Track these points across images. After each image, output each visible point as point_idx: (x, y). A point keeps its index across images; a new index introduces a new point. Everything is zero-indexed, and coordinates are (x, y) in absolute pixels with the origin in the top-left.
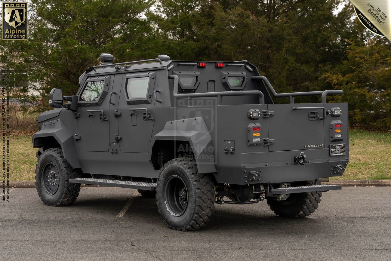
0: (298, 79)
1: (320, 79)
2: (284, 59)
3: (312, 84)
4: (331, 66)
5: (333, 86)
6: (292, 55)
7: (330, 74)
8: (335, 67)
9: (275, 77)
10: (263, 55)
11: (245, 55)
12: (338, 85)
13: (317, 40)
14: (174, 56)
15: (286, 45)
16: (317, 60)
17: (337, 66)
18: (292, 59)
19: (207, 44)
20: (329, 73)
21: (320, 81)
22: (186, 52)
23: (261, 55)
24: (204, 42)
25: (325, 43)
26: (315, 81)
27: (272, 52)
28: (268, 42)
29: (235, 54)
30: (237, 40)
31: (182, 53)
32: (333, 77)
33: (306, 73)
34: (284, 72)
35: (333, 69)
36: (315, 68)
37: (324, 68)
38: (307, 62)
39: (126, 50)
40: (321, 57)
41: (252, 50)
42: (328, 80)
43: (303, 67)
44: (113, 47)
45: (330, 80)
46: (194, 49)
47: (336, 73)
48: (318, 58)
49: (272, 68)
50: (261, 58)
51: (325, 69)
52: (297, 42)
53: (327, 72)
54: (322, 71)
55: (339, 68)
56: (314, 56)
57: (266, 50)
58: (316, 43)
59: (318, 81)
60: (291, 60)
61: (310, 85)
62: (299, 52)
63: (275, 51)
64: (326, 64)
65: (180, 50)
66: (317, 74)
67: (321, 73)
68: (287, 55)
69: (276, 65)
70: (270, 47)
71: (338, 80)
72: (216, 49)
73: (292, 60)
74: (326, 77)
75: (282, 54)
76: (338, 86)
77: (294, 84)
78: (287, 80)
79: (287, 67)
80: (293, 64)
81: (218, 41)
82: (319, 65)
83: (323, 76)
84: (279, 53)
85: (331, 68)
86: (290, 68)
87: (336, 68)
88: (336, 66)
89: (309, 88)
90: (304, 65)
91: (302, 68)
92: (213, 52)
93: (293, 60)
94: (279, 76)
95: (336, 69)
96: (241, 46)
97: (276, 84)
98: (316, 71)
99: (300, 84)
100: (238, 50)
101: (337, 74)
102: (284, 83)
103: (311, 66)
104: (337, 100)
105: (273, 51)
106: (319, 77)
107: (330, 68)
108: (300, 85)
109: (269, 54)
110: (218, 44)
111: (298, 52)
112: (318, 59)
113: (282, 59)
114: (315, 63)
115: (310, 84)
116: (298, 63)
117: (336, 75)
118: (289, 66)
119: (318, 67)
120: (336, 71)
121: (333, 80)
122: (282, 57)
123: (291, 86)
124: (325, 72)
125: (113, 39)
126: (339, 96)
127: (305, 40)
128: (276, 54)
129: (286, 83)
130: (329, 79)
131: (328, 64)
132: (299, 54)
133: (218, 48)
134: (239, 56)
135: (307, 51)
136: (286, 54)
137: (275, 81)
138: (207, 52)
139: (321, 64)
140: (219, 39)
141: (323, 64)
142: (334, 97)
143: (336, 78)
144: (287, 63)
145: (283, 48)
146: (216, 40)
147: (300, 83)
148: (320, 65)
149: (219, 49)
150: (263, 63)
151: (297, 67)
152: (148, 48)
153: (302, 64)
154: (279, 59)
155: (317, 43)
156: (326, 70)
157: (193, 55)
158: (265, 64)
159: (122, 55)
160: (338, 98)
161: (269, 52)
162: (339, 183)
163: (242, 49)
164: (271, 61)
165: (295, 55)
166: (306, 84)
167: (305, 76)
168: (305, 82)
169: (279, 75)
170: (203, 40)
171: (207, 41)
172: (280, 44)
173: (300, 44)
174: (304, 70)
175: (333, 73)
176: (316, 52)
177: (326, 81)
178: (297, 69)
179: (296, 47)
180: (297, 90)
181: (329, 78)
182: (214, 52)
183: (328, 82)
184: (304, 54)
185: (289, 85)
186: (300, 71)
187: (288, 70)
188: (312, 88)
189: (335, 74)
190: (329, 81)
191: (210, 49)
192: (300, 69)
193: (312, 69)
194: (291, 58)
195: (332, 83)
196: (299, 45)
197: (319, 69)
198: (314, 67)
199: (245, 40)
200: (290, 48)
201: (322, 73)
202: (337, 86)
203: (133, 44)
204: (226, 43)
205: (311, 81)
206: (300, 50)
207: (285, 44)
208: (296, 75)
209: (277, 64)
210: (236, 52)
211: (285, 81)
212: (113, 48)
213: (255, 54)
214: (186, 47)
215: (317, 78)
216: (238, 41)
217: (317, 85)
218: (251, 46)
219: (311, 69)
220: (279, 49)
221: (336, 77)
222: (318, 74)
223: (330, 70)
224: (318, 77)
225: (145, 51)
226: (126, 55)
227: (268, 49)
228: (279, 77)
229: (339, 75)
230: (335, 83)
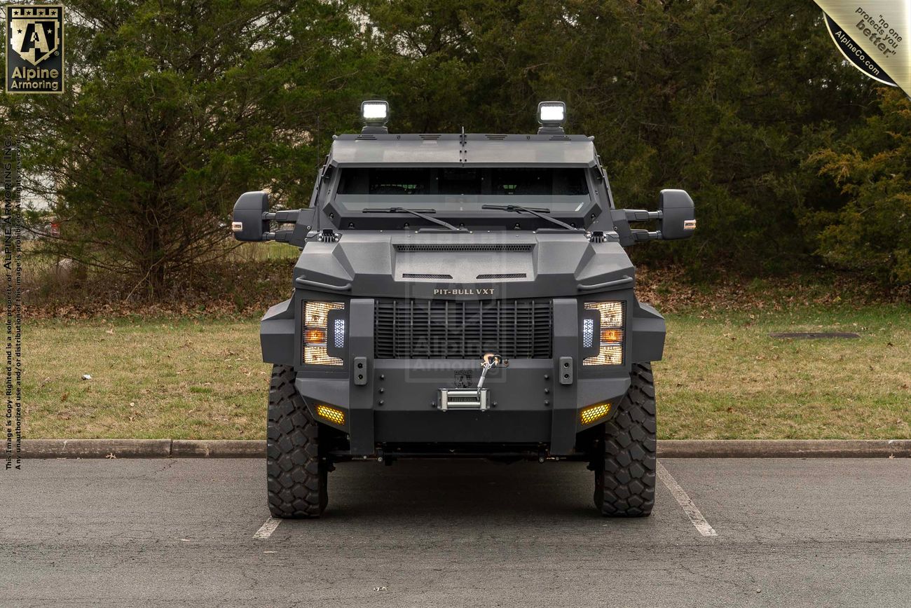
0: (746, 164)
1: (804, 166)
2: (708, 111)
3: (782, 180)
4: (833, 130)
5: (838, 185)
6: (730, 101)
7: (831, 153)
8: (845, 134)
9: (684, 159)
10: (651, 99)
11: (603, 99)
12: (853, 183)
13: (798, 58)
14: (410, 101)
15: (714, 73)
16: (796, 114)
17: (852, 130)
18: (730, 111)
19: (500, 69)
20: (829, 149)
21: (804, 171)
22: (444, 91)
23: (645, 99)
24: (493, 64)
25: (820, 68)
26: (791, 172)
27: (677, 91)
28: (667, 63)
29: (576, 96)
30: (583, 58)
31: (433, 93)
32: (838, 161)
33: (767, 149)
34: (708, 146)
35: (839, 138)
36: (791, 136)
37: (814, 136)
38: (770, 121)
39: (283, 85)
40: (809, 106)
41: (623, 85)
42: (826, 170)
43: (760, 133)
44: (247, 78)
45: (832, 170)
46: (465, 83)
47: (849, 148)
48: (799, 109)
49: (676, 135)
50: (646, 109)
51: (819, 139)
52: (742, 66)
53: (825, 147)
54: (811, 143)
55: (856, 136)
56: (791, 102)
57: (659, 85)
58: (796, 68)
59: (798, 172)
60: (727, 114)
61: (775, 182)
62: (749, 91)
63: (685, 89)
64: (821, 124)
65: (428, 85)
66: (795, 152)
67: (806, 151)
68: (717, 99)
69: (687, 126)
70: (671, 79)
71: (852, 167)
72: (526, 84)
73: (729, 114)
74: (819, 161)
75: (704, 98)
76: (853, 186)
77: (734, 179)
78: (715, 168)
79: (715, 134)
80: (731, 124)
81: (530, 62)
82: (801, 127)
83: (813, 158)
84: (694, 94)
85: (835, 137)
86: (725, 136)
87: (849, 136)
88: (850, 132)
89: (775, 191)
90: (762, 128)
91: (756, 135)
92: (518, 92)
93: (732, 114)
94: (695, 157)
95: (848, 138)
96: (592, 74)
97: (686, 179)
98: (792, 145)
99: (751, 180)
100: (584, 87)
101: (852, 153)
102: (707, 178)
103: (779, 131)
104: (850, 222)
105: (678, 89)
106: (802, 161)
107: (833, 134)
108: (749, 182)
109: (667, 97)
110: (530, 70)
111: (747, 92)
112: (799, 112)
113: (703, 112)
114: (793, 122)
115: (777, 179)
116: (746, 122)
117: (848, 156)
118: (722, 130)
119: (800, 133)
120: (847, 144)
121: (838, 168)
122: (703, 104)
123: (724, 185)
124: (819, 147)
125: (247, 55)
126: (855, 212)
127: (766, 58)
128: (686, 97)
129: (713, 177)
130: (828, 166)
131: (828, 125)
132: (750, 98)
133: (529, 82)
134: (587, 103)
135: (771, 90)
136: (715, 97)
137: (683, 171)
138: (501, 92)
139: (808, 127)
140: (533, 57)
141: (812, 125)
142: (842, 216)
143: (847, 163)
144: (715, 121)
145: (707, 80)
146: (525, 58)
147: (750, 177)
148: (804, 127)
149: (532, 84)
150: (652, 121)
151: (744, 135)
152: (341, 81)
153: (756, 124)
154: (696, 110)
155: (798, 68)
156: (821, 142)
157: (464, 98)
158: (656, 125)
159: (271, 97)
160: (851, 217)
161: (667, 90)
162: (849, 448)
163: (595, 82)
164: (675, 116)
165: (737, 99)
166: (766, 181)
167: (763, 159)
168: (764, 173)
169: (695, 154)
170: (491, 60)
171: (501, 60)
172: (698, 70)
173: (752, 69)
174: (760, 142)
175: (839, 148)
176: (793, 93)
177: (821, 172)
178: (742, 140)
179: (742, 78)
180: (742, 195)
181: (829, 162)
182: (519, 90)
183: (824, 174)
184: (761, 96)
185: (721, 182)
186: (751, 143)
187: (719, 140)
188: (783, 190)
189: (845, 153)
190: (829, 170)
191: (510, 84)
192: (752, 139)
193: (784, 139)
194: (727, 108)
195: (836, 177)
196: (749, 73)
197: (801, 138)
198: (789, 134)
199: (604, 57)
200: (725, 82)
201: (809, 151)
202: (849, 185)
203: (302, 68)
204: (551, 67)
205: (779, 171)
206: (752, 87)
207: (712, 71)
208: (739, 155)
209: (689, 125)
210: (580, 91)
211: (708, 172)
212: (248, 80)
213: (631, 98)
214: (444, 78)
215: (797, 162)
216: (584, 61)
217: (796, 182)
218: (619, 75)
219: (780, 137)
220: (695, 83)
221: (848, 160)
222: (799, 153)
223: (832, 141)
224: (799, 162)
225: (334, 87)
226: (282, 97)
227: (665, 83)
228: (693, 160)
229: (854, 155)
230: (843, 176)
